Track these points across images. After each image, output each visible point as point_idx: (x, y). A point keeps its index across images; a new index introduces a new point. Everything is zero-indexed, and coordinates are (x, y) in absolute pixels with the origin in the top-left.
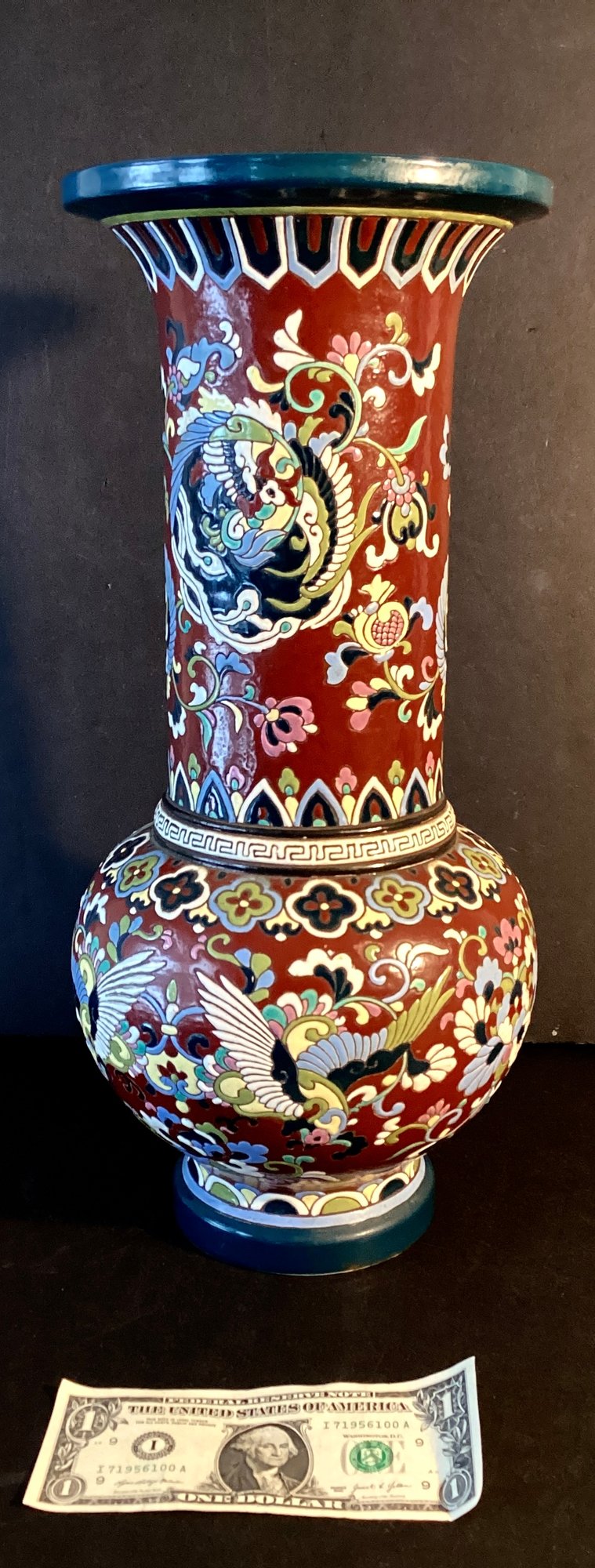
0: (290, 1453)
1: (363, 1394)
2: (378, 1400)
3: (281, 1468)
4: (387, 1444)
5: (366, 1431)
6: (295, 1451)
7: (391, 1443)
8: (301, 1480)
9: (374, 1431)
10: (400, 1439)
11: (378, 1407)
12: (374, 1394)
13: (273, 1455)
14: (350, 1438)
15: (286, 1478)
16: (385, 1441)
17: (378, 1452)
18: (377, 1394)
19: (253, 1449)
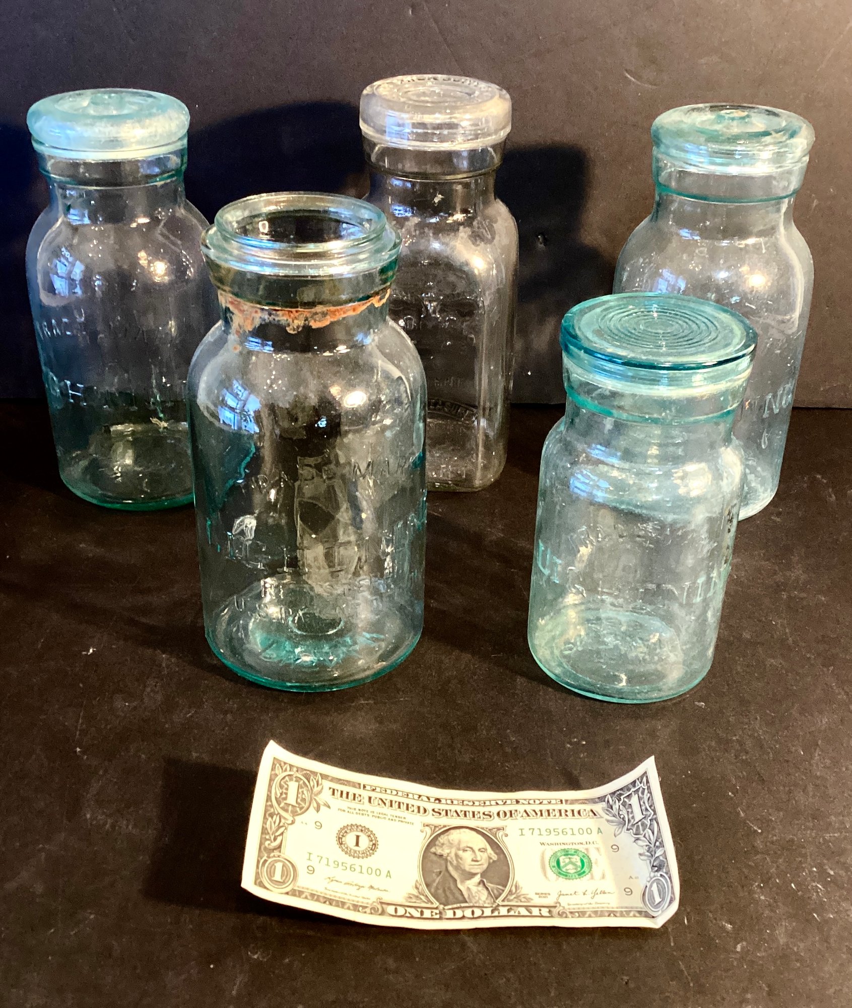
0: (490, 858)
1: (553, 802)
2: (569, 807)
3: (483, 874)
4: (583, 851)
5: (561, 839)
6: (495, 857)
7: (587, 849)
8: (505, 886)
9: (568, 839)
10: (596, 846)
11: (569, 813)
12: (564, 802)
13: (473, 860)
14: (546, 846)
15: (489, 885)
16: (581, 848)
17: (576, 859)
18: (566, 801)
19: (453, 855)
